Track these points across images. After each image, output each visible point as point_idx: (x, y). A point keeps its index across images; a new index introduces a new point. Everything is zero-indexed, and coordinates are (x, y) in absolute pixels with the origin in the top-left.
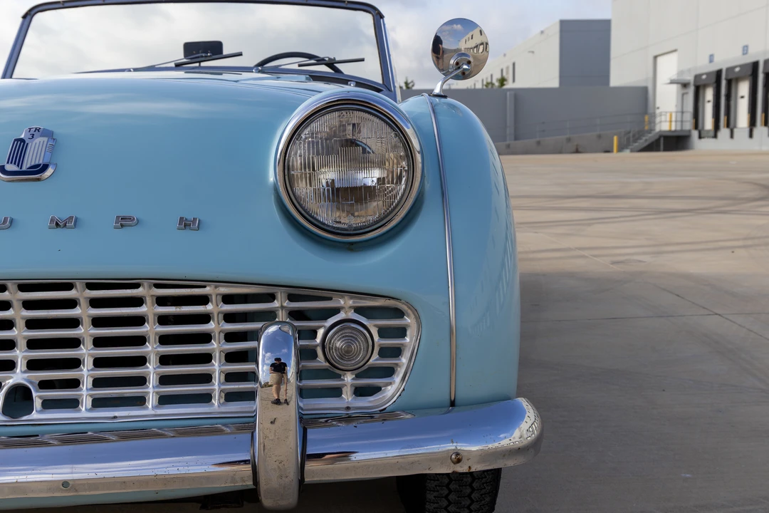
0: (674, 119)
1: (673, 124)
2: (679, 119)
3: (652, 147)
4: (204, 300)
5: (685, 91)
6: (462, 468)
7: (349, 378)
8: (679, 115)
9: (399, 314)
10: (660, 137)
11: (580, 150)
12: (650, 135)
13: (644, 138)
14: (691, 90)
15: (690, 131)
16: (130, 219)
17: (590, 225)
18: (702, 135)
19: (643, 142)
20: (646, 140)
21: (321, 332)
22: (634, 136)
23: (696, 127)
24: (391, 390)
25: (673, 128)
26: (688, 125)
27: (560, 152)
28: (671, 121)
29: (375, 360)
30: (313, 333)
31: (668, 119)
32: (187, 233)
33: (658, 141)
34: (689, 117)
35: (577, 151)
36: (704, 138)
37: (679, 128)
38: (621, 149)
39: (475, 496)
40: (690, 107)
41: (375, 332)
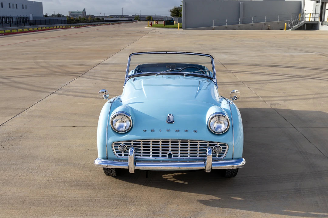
0: (311, 16)
1: (311, 18)
2: (314, 16)
3: (301, 28)
4: (197, 142)
5: (317, 4)
6: (234, 168)
7: (217, 154)
8: (314, 15)
9: (226, 145)
10: (305, 24)
11: (270, 28)
12: (300, 23)
13: (298, 24)
14: (320, 4)
15: (318, 22)
16: (187, 130)
17: (266, 84)
18: (323, 24)
19: (297, 26)
20: (299, 25)
21: (213, 148)
22: (293, 23)
23: (321, 20)
24: (224, 156)
25: (311, 21)
26: (318, 19)
27: (262, 29)
28: (310, 17)
29: (221, 152)
30: (212, 148)
31: (309, 16)
32: (195, 133)
33: (304, 25)
34: (318, 16)
35: (269, 29)
36: (324, 25)
37: (313, 20)
38: (287, 29)
39: (234, 172)
40: (319, 11)
41: (222, 148)
